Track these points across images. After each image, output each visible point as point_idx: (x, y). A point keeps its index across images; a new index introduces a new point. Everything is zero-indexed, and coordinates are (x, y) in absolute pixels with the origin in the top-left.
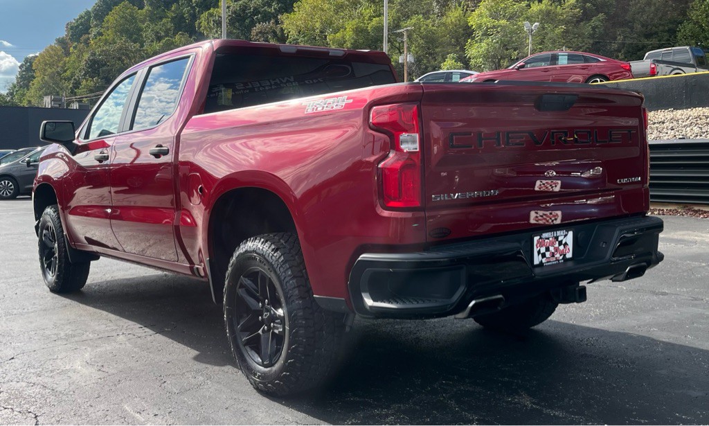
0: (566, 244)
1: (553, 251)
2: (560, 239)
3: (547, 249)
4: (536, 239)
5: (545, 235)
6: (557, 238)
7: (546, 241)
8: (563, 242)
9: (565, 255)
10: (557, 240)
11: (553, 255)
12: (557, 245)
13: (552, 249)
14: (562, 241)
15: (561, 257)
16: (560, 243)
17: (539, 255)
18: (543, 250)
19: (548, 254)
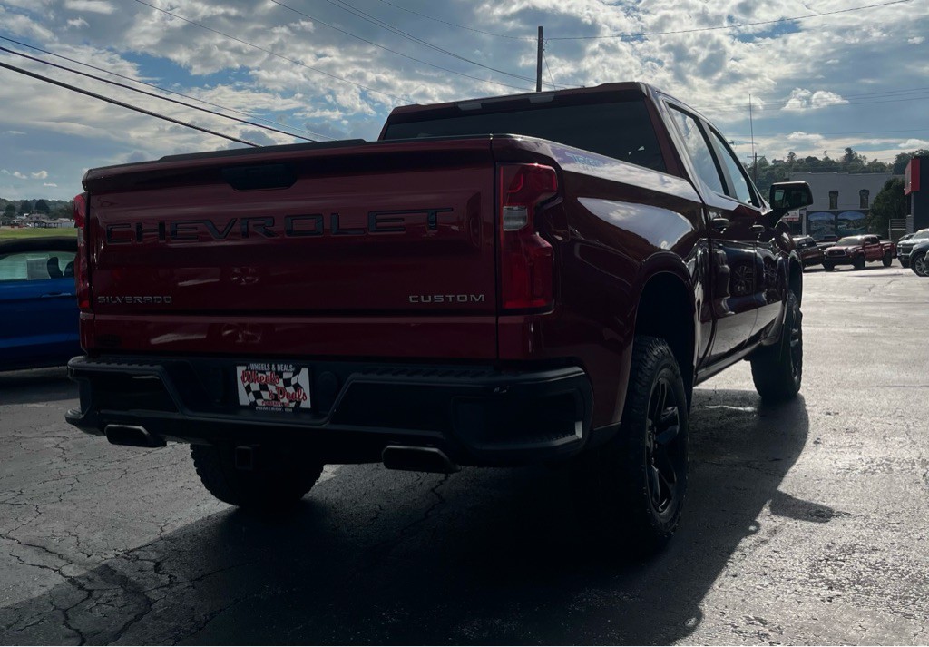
0: (297, 386)
1: (275, 392)
2: (286, 376)
3: (264, 387)
4: (240, 370)
5: (254, 366)
6: (280, 374)
7: (260, 375)
8: (293, 382)
9: (299, 403)
10: (281, 377)
11: (276, 398)
12: (281, 384)
13: (271, 388)
14: (290, 379)
15: (293, 405)
16: (287, 383)
17: (248, 393)
18: (255, 387)
19: (265, 395)
